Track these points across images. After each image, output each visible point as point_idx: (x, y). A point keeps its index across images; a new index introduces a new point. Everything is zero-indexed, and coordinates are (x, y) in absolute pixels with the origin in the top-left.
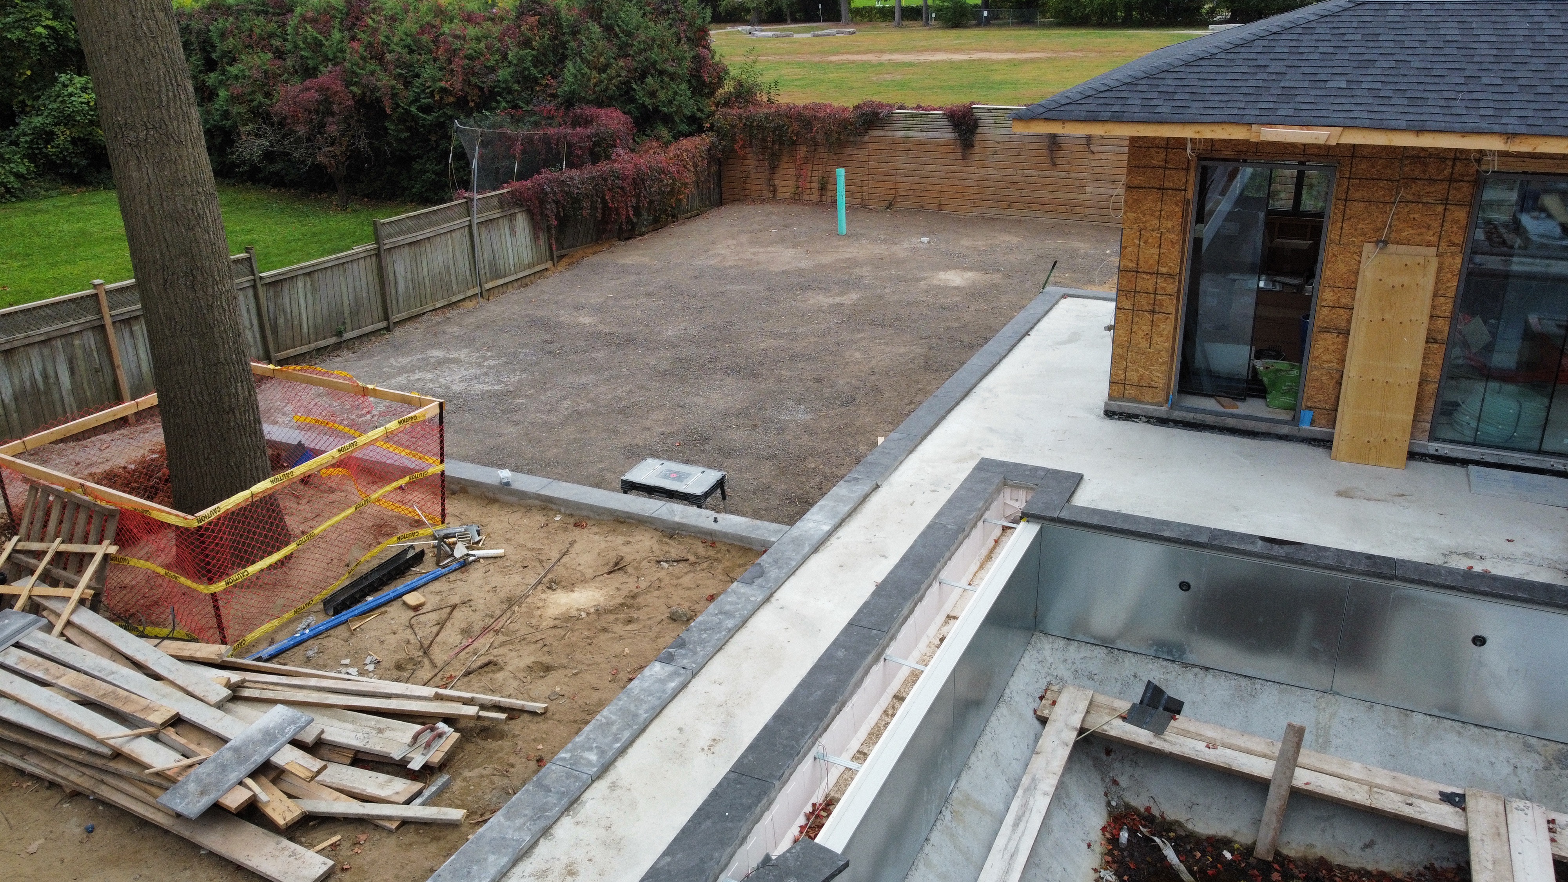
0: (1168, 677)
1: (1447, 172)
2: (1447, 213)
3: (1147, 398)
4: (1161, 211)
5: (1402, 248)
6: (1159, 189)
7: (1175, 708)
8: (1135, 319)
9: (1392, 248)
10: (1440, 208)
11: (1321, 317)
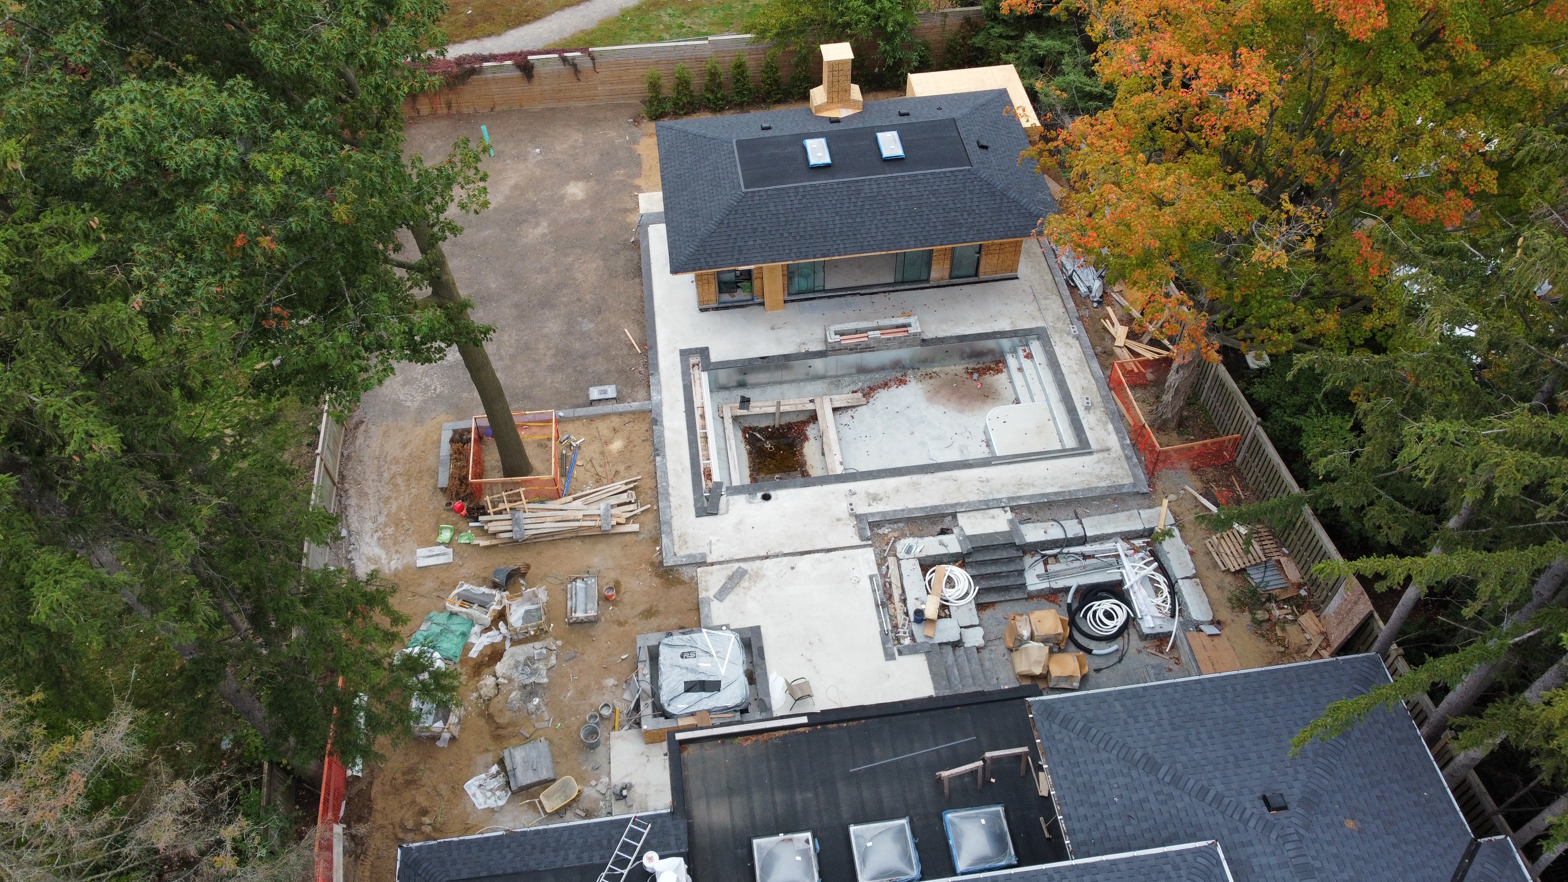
3: (711, 303)
7: (748, 400)
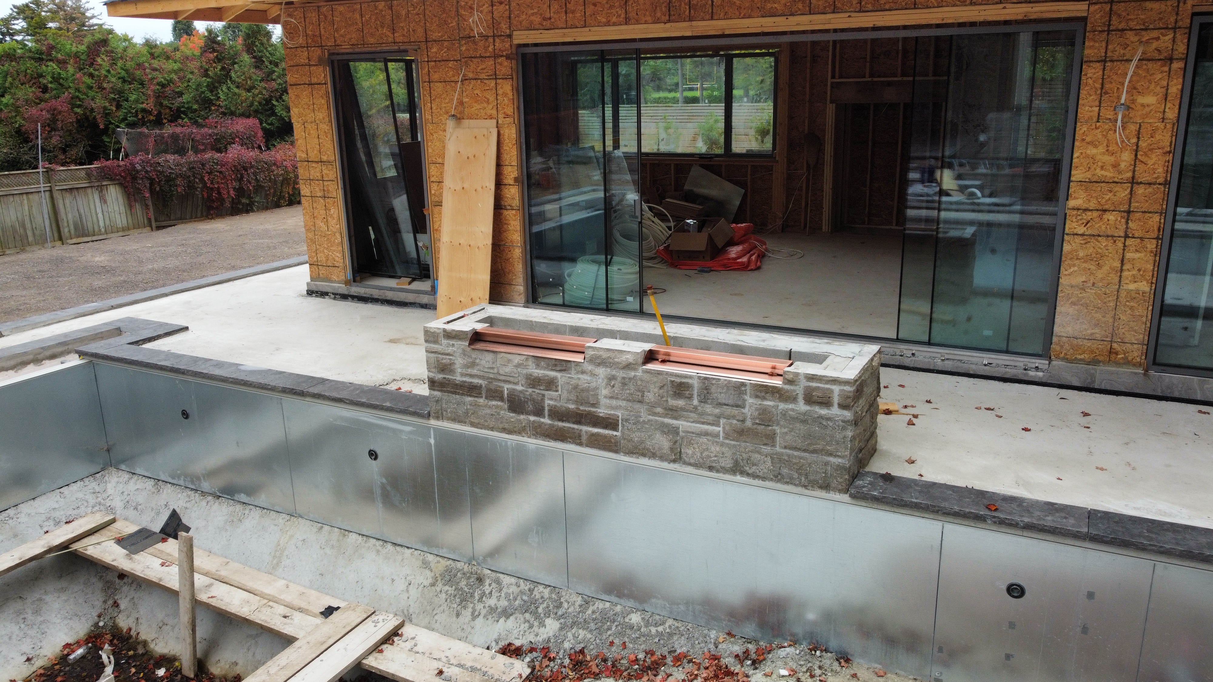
0: (188, 505)
1: (491, 49)
2: (499, 87)
3: (335, 278)
4: (313, 104)
5: (473, 122)
6: (309, 84)
8: (315, 205)
9: (466, 122)
10: (493, 83)
11: (433, 192)
